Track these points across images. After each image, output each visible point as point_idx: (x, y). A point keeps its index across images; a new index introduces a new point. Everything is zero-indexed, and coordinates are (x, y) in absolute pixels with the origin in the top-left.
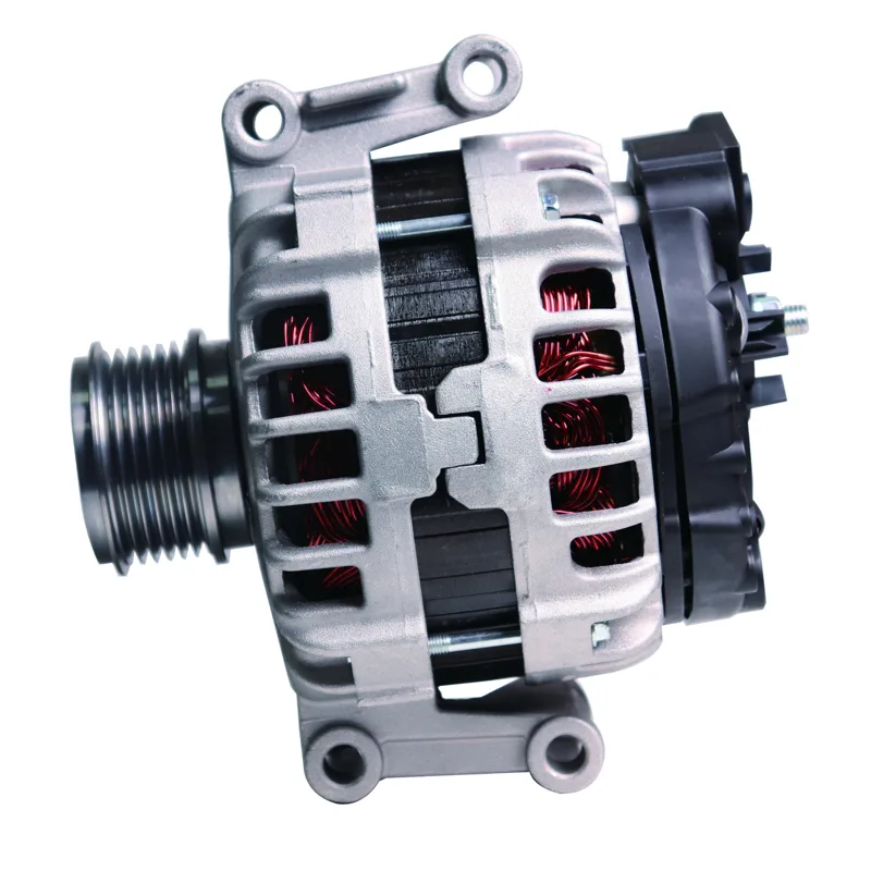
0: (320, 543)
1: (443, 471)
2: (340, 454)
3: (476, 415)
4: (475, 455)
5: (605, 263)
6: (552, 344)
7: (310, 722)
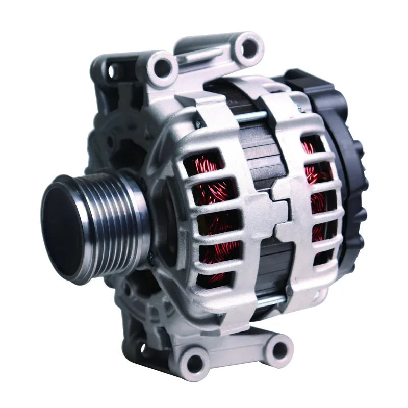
0: (212, 263)
1: (276, 225)
2: (234, 220)
3: (288, 200)
4: (287, 218)
5: (318, 132)
6: (310, 169)
7: (180, 346)
